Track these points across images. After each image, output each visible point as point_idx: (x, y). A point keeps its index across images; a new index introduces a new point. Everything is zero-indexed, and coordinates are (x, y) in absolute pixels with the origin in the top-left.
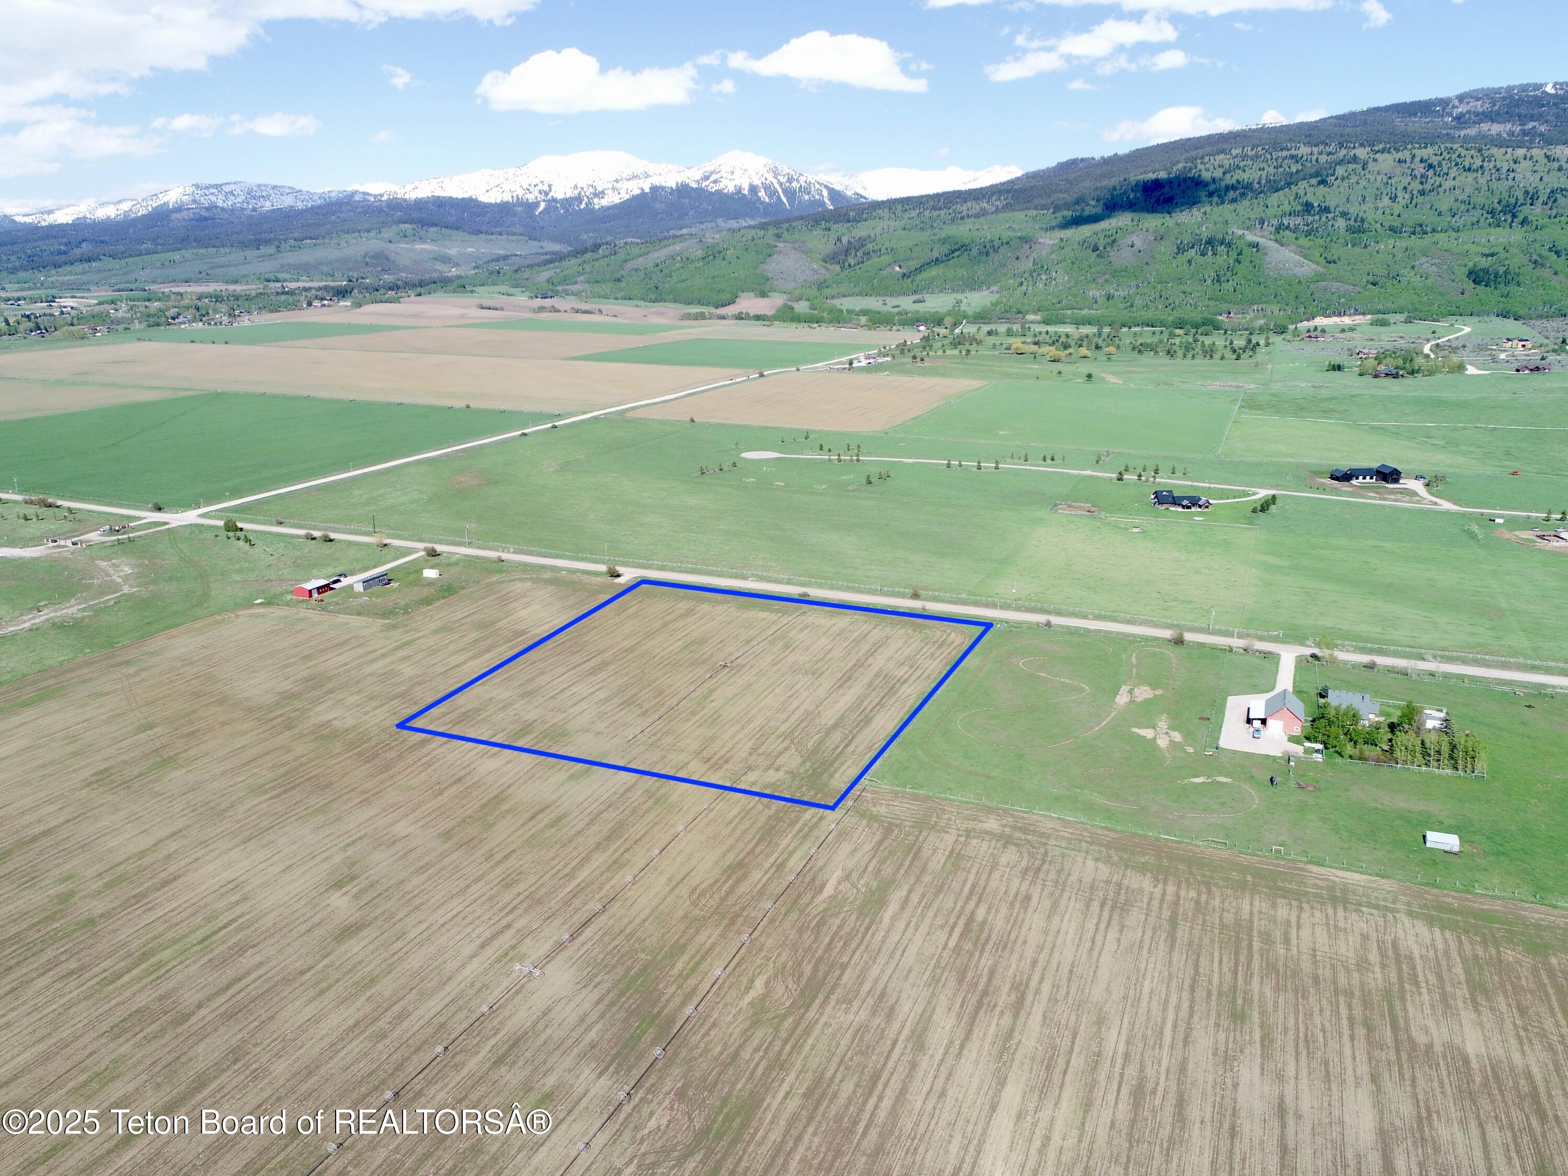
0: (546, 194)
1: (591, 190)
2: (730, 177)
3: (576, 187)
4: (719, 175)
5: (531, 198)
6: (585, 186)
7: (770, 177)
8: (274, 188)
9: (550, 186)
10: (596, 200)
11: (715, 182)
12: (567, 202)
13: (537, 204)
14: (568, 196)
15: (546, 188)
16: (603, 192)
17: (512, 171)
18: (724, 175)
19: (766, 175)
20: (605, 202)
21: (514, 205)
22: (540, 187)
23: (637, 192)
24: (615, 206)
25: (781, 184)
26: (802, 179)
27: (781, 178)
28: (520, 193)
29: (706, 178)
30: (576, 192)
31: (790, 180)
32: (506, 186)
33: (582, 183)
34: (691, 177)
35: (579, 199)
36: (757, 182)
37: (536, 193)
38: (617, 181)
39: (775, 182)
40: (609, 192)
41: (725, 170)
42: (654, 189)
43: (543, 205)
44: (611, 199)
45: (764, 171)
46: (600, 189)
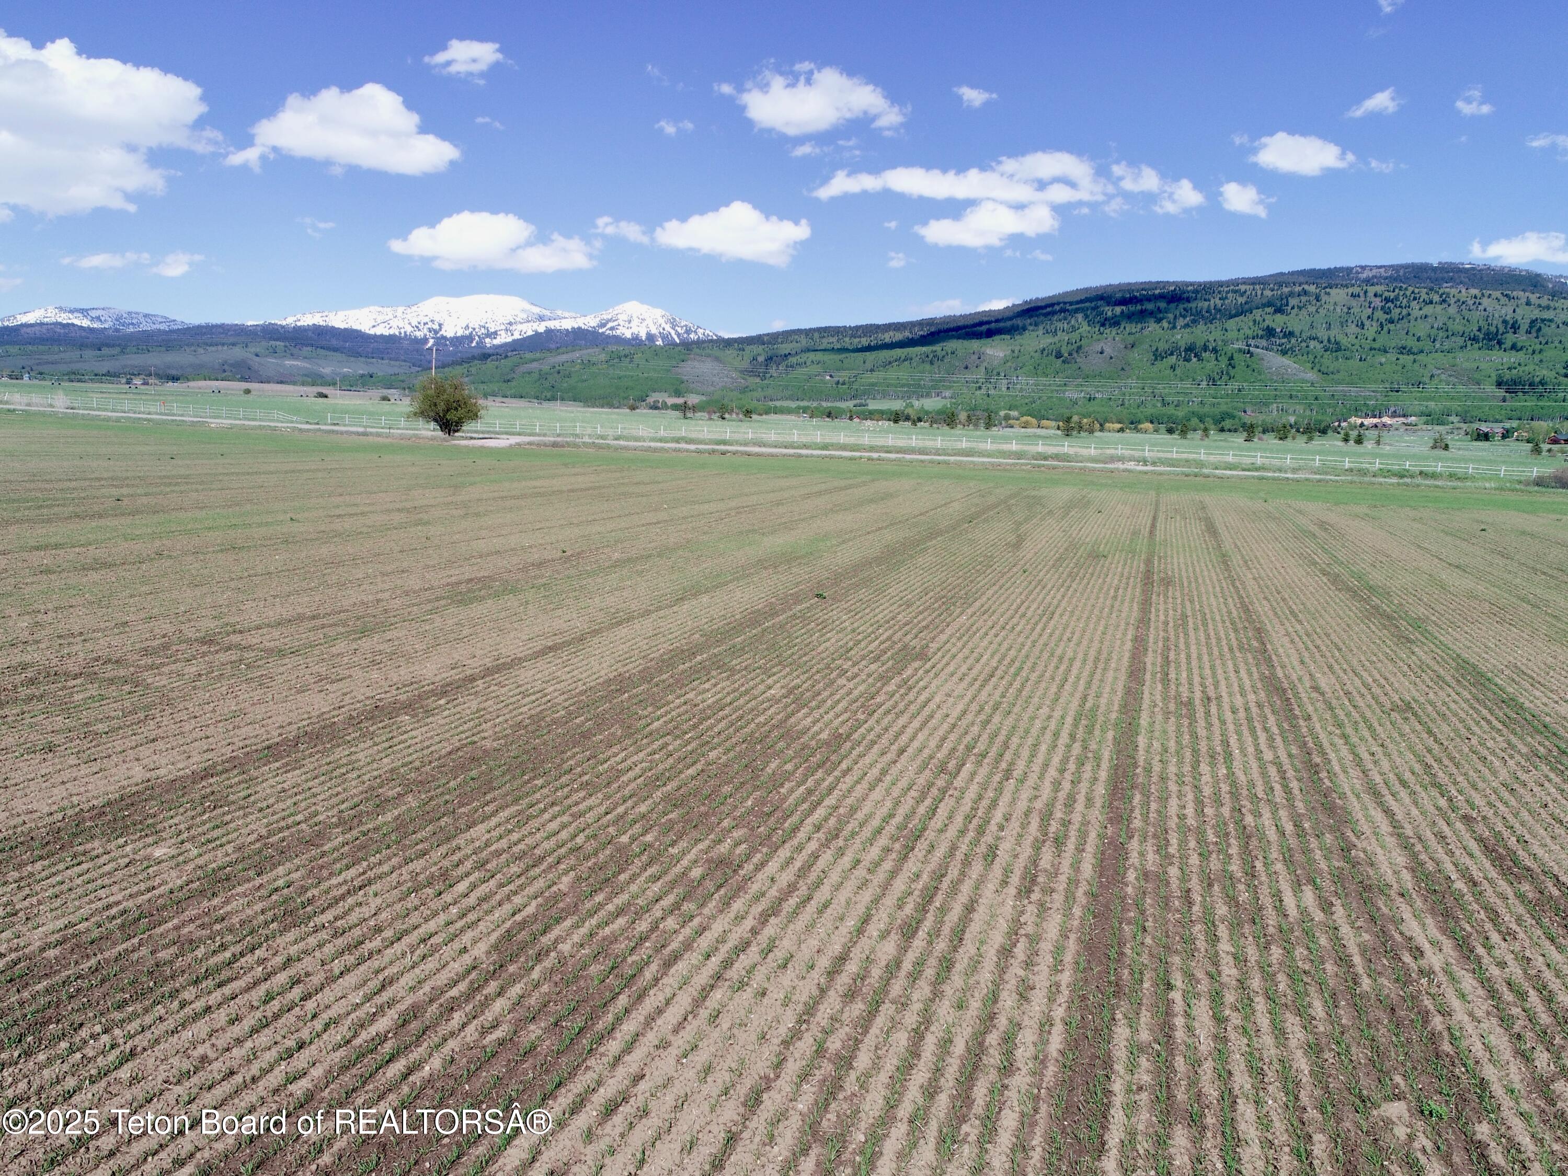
0: (436, 332)
1: (483, 331)
2: (627, 325)
3: (467, 327)
4: (616, 323)
5: (419, 334)
6: (477, 326)
7: (668, 328)
8: (146, 316)
9: (440, 325)
10: (487, 340)
11: (612, 329)
12: (457, 341)
13: (425, 340)
14: (459, 334)
15: (436, 327)
16: (495, 333)
17: (401, 309)
18: (622, 323)
19: (664, 325)
20: (496, 342)
21: (400, 338)
22: (430, 325)
23: (530, 333)
24: (506, 344)
25: (679, 335)
26: (700, 331)
27: (679, 330)
28: (409, 329)
29: (603, 325)
30: (467, 332)
31: (688, 331)
32: (394, 323)
33: (475, 323)
34: (588, 322)
35: (470, 338)
36: (654, 331)
37: (426, 331)
38: (510, 324)
39: (673, 333)
40: (503, 333)
41: (622, 318)
42: (549, 331)
43: (431, 342)
44: (503, 338)
45: (661, 321)
46: (492, 330)
